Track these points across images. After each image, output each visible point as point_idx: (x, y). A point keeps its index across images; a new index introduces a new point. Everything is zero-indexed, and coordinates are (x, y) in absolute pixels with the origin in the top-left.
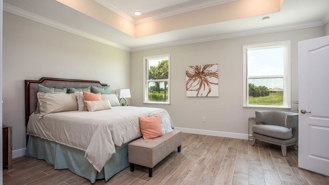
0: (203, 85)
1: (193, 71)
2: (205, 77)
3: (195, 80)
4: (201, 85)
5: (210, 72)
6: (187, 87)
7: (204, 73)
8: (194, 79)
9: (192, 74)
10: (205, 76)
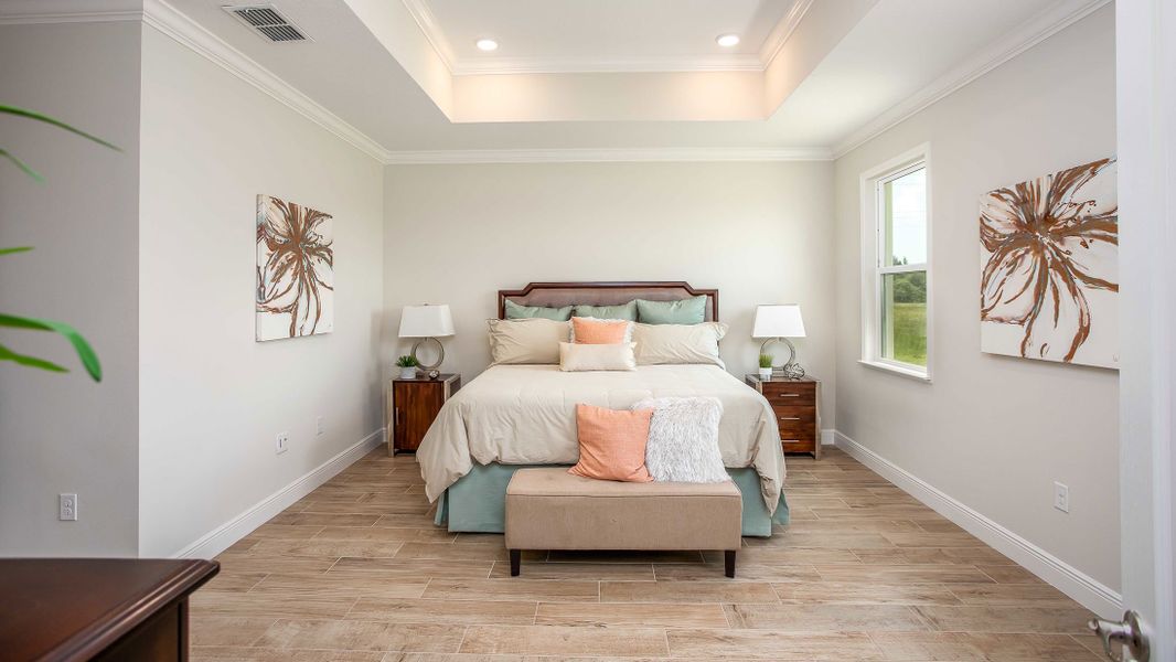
0: (1049, 293)
1: (1004, 217)
2: (1057, 245)
3: (1014, 264)
4: (1039, 295)
5: (1083, 214)
6: (983, 300)
7: (1055, 220)
8: (1009, 257)
9: (1003, 232)
10: (1060, 235)
